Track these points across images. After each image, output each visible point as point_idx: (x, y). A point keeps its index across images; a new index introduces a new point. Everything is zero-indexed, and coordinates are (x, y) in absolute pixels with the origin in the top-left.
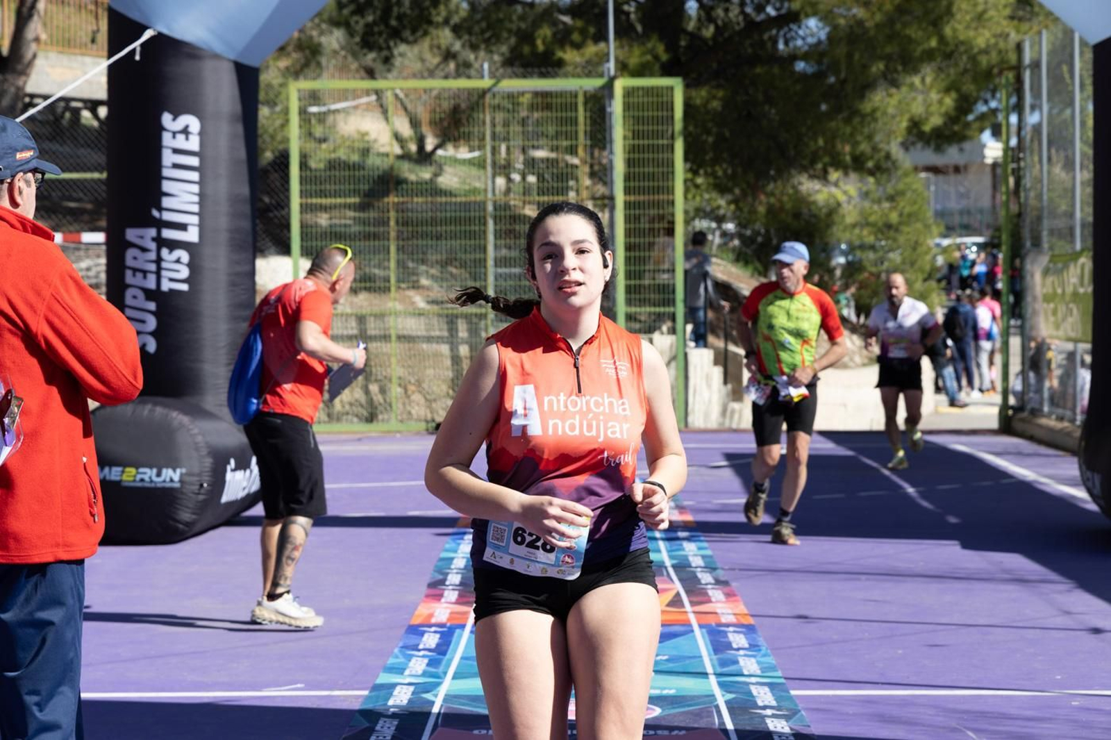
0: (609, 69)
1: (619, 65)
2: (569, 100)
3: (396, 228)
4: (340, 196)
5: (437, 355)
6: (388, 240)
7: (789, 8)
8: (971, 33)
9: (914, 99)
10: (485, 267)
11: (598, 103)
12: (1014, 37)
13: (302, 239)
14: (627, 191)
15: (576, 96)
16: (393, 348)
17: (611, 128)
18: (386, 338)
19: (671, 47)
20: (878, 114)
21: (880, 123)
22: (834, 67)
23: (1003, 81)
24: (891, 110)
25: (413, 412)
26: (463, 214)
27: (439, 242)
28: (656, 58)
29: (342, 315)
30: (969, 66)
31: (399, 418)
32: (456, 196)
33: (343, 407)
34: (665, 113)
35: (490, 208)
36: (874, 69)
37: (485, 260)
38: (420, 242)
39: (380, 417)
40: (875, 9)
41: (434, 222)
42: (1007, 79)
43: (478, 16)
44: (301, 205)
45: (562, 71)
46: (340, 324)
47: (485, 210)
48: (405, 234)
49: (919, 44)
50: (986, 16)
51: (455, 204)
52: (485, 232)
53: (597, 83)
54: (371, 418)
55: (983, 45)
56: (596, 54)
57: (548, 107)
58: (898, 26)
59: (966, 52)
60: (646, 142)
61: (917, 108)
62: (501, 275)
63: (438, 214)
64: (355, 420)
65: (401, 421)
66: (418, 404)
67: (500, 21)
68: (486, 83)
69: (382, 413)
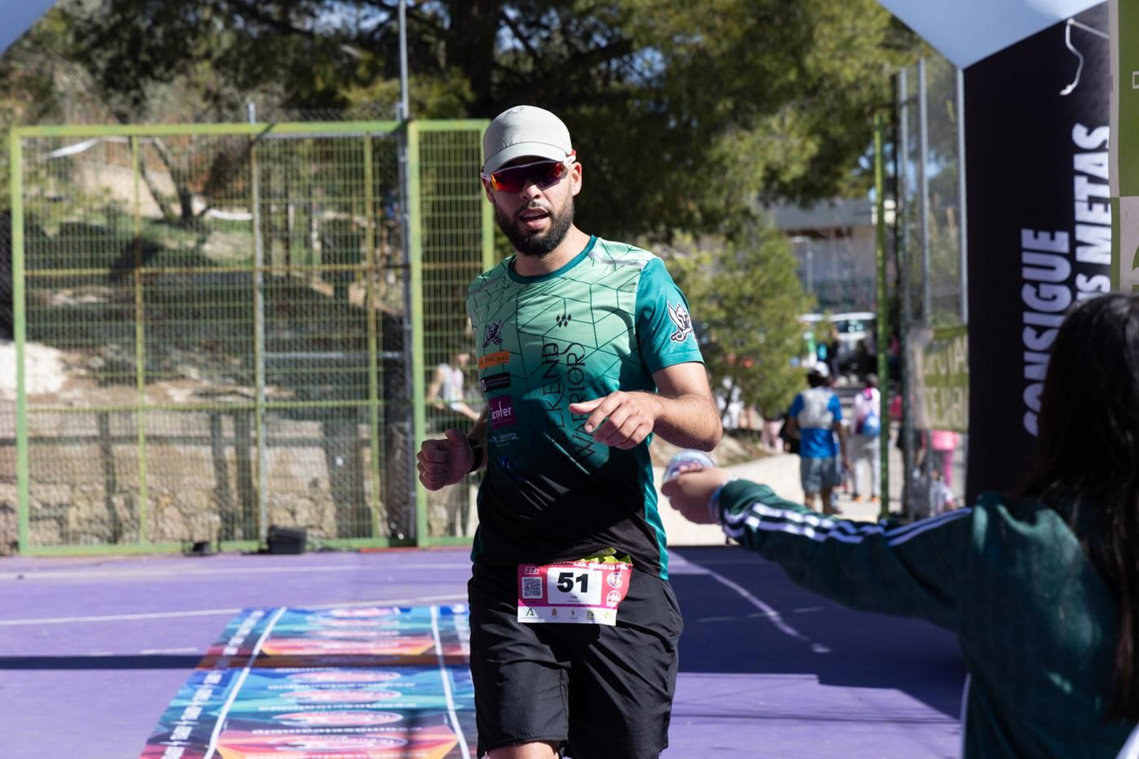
0: (401, 110)
1: (416, 107)
2: (353, 148)
3: (143, 305)
4: (74, 267)
5: (196, 460)
6: (134, 319)
7: (620, 36)
8: (837, 64)
9: (771, 143)
10: (254, 352)
11: (389, 151)
12: (888, 68)
13: (28, 320)
14: (426, 258)
15: (362, 144)
16: (140, 451)
17: (405, 181)
18: (132, 439)
19: (480, 83)
20: (727, 162)
21: (729, 175)
22: (675, 108)
23: (876, 121)
24: (742, 157)
25: (167, 530)
26: (225, 288)
27: (196, 322)
28: (461, 97)
29: (78, 412)
30: (836, 104)
31: (151, 537)
32: (216, 265)
33: (80, 524)
34: (470, 163)
35: (259, 279)
36: (720, 107)
37: (253, 343)
38: (173, 322)
39: (127, 536)
40: (720, 35)
41: (190, 297)
42: (881, 118)
43: (246, 47)
44: (26, 278)
45: (345, 114)
46: (76, 423)
47: (252, 283)
48: (155, 312)
49: (775, 77)
50: (856, 43)
51: (216, 274)
52: (252, 309)
53: (389, 126)
54: (115, 538)
55: (851, 78)
56: (388, 93)
57: (328, 156)
58: (749, 56)
59: (832, 87)
60: (448, 198)
61: (775, 154)
62: (272, 361)
63: (196, 288)
64: (96, 540)
65: (153, 541)
66: (172, 520)
67: (273, 54)
68: (253, 128)
69: (128, 530)
